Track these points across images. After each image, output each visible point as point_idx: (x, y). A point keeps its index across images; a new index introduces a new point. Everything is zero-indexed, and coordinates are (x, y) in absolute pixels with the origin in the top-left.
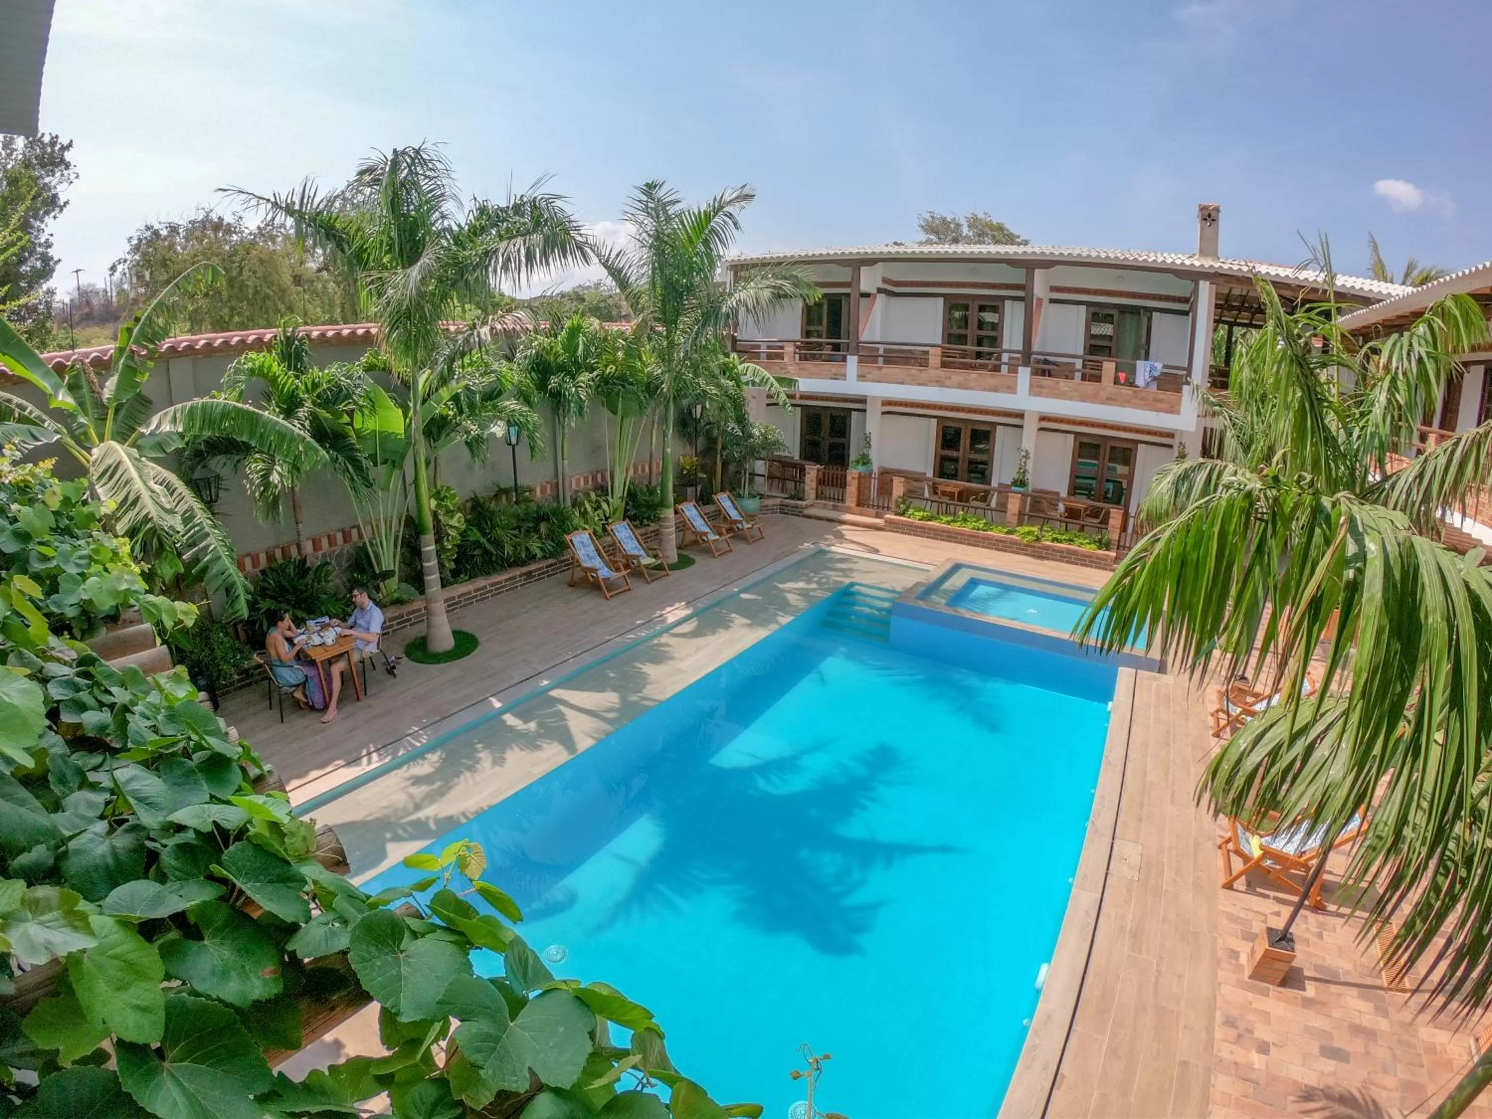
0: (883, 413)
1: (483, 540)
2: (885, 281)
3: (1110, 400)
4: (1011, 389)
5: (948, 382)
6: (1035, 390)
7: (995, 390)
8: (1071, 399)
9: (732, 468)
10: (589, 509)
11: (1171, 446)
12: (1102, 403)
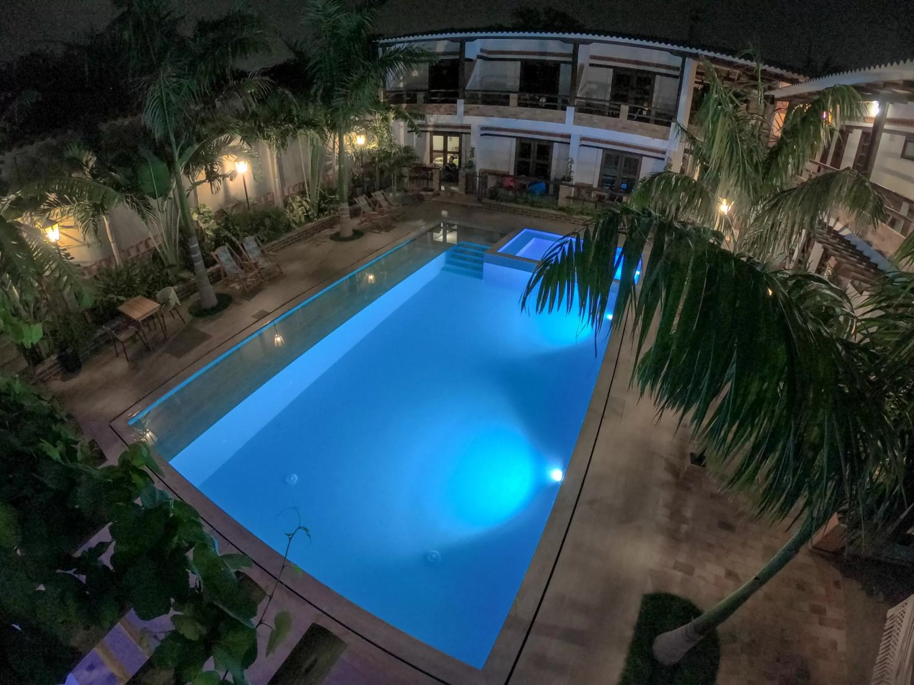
0: (482, 135)
1: (229, 235)
2: (482, 51)
3: (624, 129)
4: (562, 121)
5: (521, 115)
6: (577, 121)
7: (552, 121)
8: (600, 127)
9: (386, 174)
10: (295, 207)
11: (663, 159)
12: (619, 130)
